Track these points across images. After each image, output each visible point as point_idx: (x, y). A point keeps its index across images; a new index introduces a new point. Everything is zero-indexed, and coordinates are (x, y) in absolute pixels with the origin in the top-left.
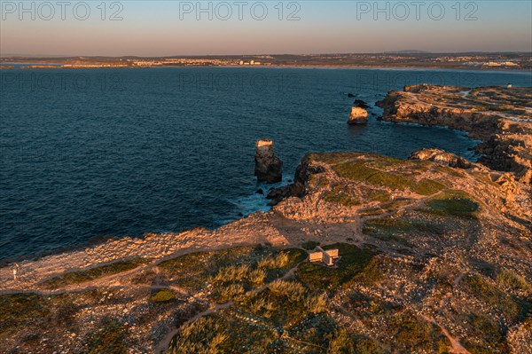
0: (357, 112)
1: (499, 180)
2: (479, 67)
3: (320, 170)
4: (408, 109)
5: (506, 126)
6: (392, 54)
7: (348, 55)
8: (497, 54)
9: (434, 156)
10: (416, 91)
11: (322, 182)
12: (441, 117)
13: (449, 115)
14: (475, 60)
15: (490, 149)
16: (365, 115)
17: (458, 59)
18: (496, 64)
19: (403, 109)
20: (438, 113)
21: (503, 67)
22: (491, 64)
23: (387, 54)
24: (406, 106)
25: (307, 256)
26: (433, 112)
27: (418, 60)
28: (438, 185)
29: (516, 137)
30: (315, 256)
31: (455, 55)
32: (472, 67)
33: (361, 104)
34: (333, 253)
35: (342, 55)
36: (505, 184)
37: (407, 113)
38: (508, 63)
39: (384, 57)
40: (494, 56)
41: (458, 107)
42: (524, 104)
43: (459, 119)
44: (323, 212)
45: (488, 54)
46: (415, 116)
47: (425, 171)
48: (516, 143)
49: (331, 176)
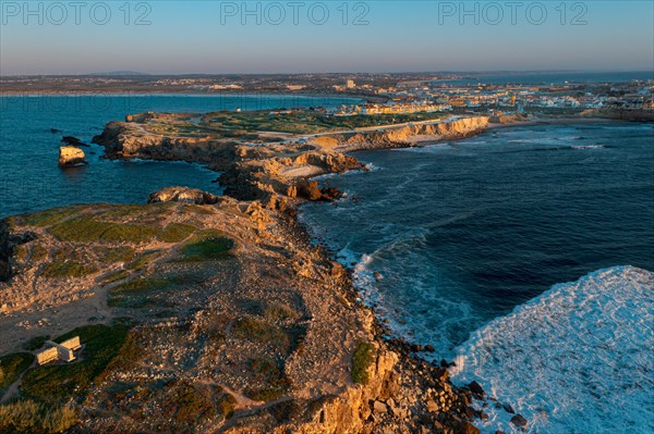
0: (69, 153)
1: (248, 211)
2: (205, 91)
3: (28, 237)
4: (136, 143)
5: (244, 153)
6: (102, 77)
7: (40, 77)
8: (220, 76)
9: (177, 195)
10: (141, 121)
11: (36, 253)
12: (176, 149)
13: (185, 145)
14: (199, 83)
15: (234, 179)
16: (82, 155)
17: (182, 82)
18: (221, 87)
19: (129, 143)
20: (172, 145)
21: (228, 89)
22: (217, 87)
23: (95, 77)
24: (133, 140)
25: (34, 358)
26: (166, 143)
27: (136, 83)
28: (187, 227)
29: (254, 162)
30: (47, 356)
31: (177, 78)
32: (198, 91)
33: (72, 141)
34: (73, 344)
35: (30, 77)
36: (254, 214)
37: (136, 148)
38: (233, 86)
39: (92, 81)
40: (218, 79)
41: (192, 136)
42: (256, 128)
43: (196, 150)
44: (46, 293)
45: (212, 77)
46: (146, 151)
47: (170, 214)
48: (255, 169)
49: (48, 242)
